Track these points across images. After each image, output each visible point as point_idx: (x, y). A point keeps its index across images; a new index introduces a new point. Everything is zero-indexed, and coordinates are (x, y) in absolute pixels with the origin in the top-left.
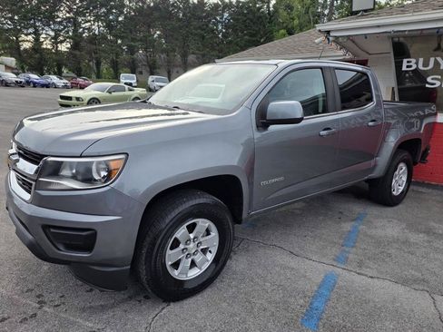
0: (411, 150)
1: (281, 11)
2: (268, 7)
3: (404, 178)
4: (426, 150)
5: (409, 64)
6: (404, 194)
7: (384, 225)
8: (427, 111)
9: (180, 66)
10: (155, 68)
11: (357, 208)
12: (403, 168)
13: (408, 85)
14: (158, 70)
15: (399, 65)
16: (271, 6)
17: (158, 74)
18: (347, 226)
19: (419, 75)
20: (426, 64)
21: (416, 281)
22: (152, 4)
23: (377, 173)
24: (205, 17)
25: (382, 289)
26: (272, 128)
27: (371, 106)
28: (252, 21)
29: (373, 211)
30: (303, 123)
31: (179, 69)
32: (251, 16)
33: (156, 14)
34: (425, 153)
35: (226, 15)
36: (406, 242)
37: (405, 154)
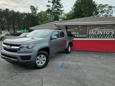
0: (71, 44)
1: (39, 16)
2: (36, 15)
3: (70, 49)
4: (73, 44)
5: (68, 30)
6: (70, 51)
7: (68, 56)
8: (72, 38)
9: (12, 28)
10: (4, 29)
11: (64, 54)
12: (70, 47)
13: (68, 34)
14: (5, 29)
15: (67, 30)
16: (37, 15)
17: (5, 30)
18: (63, 57)
19: (70, 32)
20: (71, 30)
21: (74, 61)
22: (3, 11)
23: (66, 48)
24: (19, 16)
25: (70, 63)
26: (52, 40)
27: (64, 37)
28: (32, 18)
29: (66, 54)
30: (57, 39)
31: (12, 29)
32: (32, 17)
33: (4, 14)
34: (72, 45)
35: (25, 16)
36: (72, 58)
37: (70, 45)
